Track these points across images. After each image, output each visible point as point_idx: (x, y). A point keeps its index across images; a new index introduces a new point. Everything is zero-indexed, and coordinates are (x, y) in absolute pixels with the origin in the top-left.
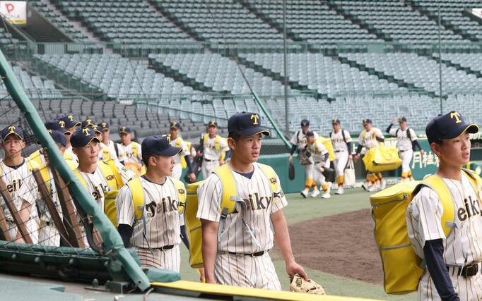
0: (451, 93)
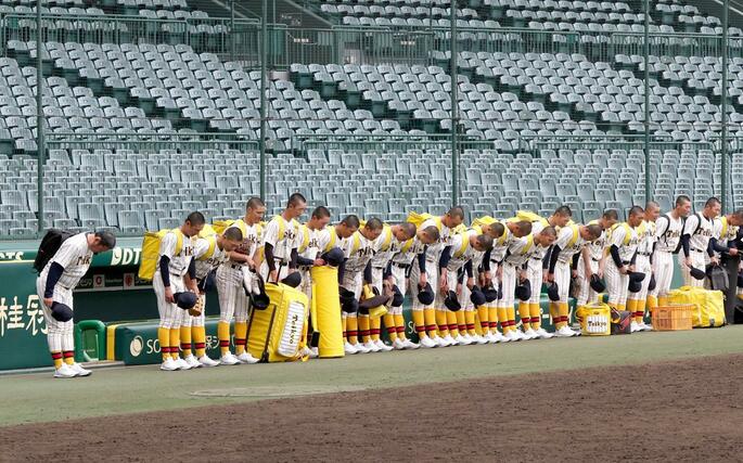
0: (56, 144)
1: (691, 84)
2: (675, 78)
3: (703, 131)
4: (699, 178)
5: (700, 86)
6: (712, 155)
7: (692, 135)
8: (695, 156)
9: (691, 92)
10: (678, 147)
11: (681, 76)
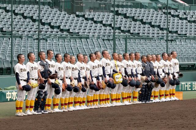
1: (25, 15)
2: (19, 12)
3: (30, 32)
4: (29, 49)
5: (28, 15)
6: (33, 40)
7: (26, 33)
8: (27, 40)
9: (25, 18)
10: (21, 37)
11: (22, 12)
